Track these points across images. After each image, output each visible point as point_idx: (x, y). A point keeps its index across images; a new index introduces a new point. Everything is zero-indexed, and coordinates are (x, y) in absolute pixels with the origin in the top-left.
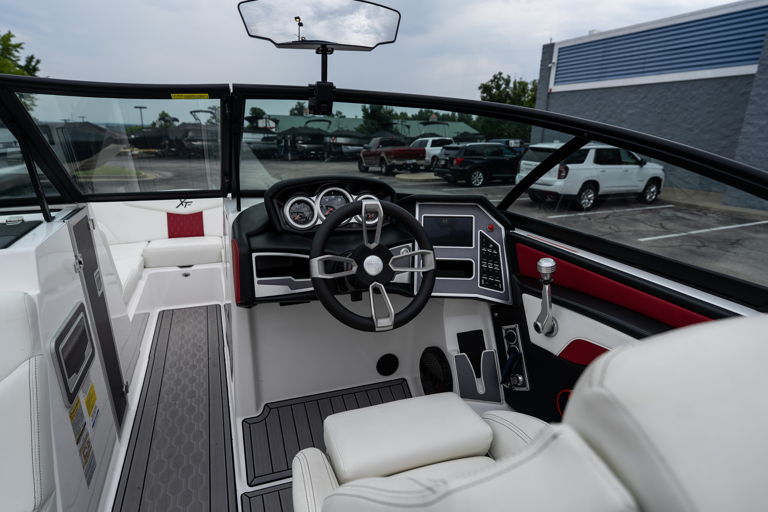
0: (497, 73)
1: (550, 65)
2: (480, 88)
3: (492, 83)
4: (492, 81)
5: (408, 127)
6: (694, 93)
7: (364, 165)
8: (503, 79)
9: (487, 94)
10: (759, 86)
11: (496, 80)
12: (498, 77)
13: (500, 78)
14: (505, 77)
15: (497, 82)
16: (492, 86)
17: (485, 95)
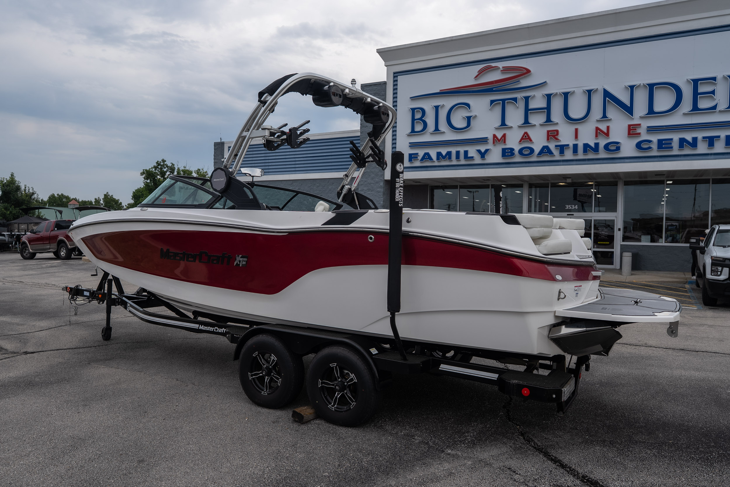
0: (160, 160)
1: (222, 160)
2: (142, 174)
3: (156, 170)
4: (156, 168)
5: (61, 212)
6: (330, 187)
7: (31, 251)
8: (167, 167)
9: (151, 181)
10: (362, 185)
11: (160, 167)
12: (162, 164)
13: (163, 165)
14: (170, 165)
15: (161, 169)
16: (155, 173)
17: (149, 181)
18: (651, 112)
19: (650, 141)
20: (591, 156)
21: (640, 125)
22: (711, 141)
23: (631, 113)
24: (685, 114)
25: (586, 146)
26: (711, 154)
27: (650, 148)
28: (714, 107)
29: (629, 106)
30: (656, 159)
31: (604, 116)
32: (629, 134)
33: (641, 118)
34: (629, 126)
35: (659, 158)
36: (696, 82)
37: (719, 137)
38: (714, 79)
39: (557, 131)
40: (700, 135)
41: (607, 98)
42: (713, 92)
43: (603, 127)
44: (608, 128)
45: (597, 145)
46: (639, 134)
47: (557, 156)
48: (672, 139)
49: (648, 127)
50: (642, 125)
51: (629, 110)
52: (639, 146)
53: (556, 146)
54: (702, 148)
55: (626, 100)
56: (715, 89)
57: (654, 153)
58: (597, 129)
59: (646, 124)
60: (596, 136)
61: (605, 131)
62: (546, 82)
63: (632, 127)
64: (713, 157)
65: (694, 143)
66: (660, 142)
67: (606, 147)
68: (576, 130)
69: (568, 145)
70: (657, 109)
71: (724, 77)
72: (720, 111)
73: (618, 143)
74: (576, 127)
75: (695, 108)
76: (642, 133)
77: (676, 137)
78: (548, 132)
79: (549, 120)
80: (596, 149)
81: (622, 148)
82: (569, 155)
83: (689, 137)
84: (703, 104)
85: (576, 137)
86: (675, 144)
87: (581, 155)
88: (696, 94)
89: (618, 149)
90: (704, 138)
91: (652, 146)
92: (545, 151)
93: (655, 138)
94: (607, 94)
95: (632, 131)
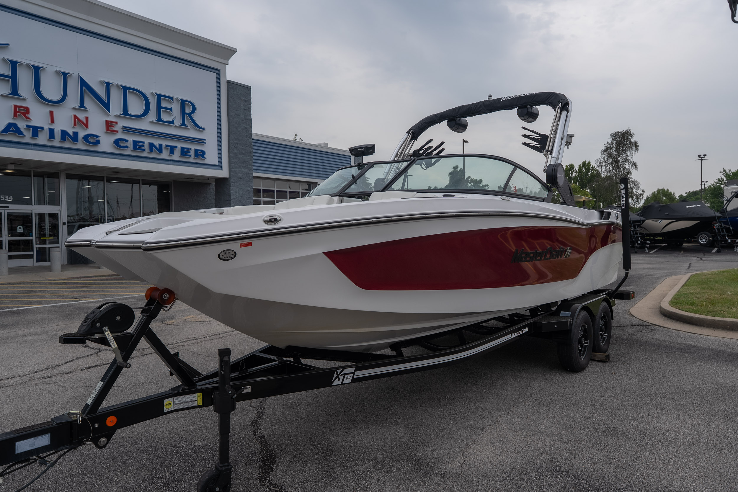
18: (125, 112)
19: (126, 141)
20: (67, 145)
21: (117, 123)
22: (172, 149)
23: (109, 110)
24: (151, 122)
25: (64, 134)
26: (171, 160)
27: (126, 147)
28: (172, 122)
29: (106, 102)
30: (130, 158)
31: (82, 105)
32: (108, 129)
33: (116, 116)
34: (108, 122)
35: (132, 157)
36: (159, 97)
37: (176, 147)
38: (171, 98)
39: (28, 109)
40: (165, 143)
41: (84, 88)
42: (171, 109)
43: (82, 116)
44: (87, 118)
45: (76, 134)
46: (117, 131)
47: (27, 138)
48: (144, 142)
49: (124, 127)
50: (119, 123)
51: (106, 105)
52: (117, 142)
53: (27, 126)
54: (165, 155)
55: (103, 95)
56: (172, 107)
57: (128, 152)
58: (75, 117)
59: (122, 123)
60: (75, 125)
61: (84, 121)
62: (8, 44)
63: (110, 124)
64: (171, 163)
65: (160, 149)
66: (135, 143)
67: (86, 137)
68: (52, 113)
69: (42, 128)
70: (131, 111)
71: (177, 99)
72: (176, 127)
73: (98, 137)
74: (52, 110)
75: (159, 119)
76: (119, 132)
77: (147, 141)
78: (15, 107)
79: (15, 92)
80: (75, 138)
81: (101, 142)
82: (42, 139)
83: (157, 142)
84: (165, 117)
85: (52, 121)
86: (146, 147)
87: (56, 142)
88: (160, 107)
89: (98, 142)
90: (167, 146)
91: (128, 145)
92: (12, 129)
93: (131, 138)
94: (83, 83)
95: (110, 127)
